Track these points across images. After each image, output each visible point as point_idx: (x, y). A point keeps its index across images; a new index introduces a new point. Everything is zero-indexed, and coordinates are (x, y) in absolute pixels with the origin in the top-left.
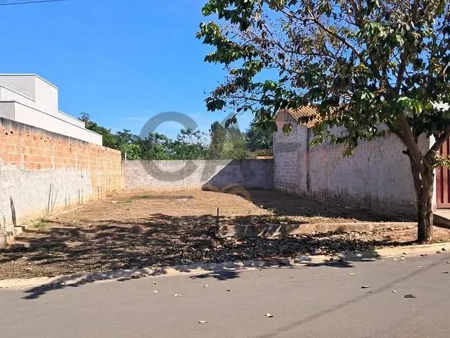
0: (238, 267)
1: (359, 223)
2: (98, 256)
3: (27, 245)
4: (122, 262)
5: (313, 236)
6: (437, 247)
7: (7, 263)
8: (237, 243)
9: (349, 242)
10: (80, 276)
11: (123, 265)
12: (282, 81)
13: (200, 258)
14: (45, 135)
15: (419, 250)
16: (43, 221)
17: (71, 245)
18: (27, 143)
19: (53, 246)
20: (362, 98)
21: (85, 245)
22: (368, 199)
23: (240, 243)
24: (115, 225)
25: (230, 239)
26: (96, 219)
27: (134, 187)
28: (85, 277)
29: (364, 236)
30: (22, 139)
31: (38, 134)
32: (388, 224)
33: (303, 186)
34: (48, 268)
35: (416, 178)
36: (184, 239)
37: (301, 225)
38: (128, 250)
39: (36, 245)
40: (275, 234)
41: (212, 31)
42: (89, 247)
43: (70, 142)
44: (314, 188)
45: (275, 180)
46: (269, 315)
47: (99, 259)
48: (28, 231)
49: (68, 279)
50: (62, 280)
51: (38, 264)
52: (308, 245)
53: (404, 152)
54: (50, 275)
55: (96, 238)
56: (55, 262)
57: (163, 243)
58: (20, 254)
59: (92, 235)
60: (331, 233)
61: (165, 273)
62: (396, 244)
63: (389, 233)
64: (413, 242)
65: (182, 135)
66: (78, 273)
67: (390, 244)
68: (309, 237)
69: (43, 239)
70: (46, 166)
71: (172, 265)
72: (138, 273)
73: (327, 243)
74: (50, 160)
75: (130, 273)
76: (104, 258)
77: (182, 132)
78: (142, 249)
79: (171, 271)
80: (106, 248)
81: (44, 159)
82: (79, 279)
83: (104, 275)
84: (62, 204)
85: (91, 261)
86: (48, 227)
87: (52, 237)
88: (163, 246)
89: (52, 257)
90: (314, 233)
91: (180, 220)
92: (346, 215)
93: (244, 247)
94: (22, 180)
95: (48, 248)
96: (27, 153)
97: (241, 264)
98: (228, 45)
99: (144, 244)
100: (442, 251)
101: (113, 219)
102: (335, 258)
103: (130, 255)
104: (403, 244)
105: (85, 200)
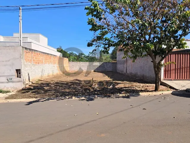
0: (95, 97)
1: (139, 84)
2: (53, 92)
3: (32, 88)
4: (60, 94)
5: (123, 88)
6: (160, 93)
7: (25, 93)
8: (98, 89)
9: (133, 90)
10: (45, 98)
11: (60, 95)
12: (111, 37)
13: (84, 94)
14: (41, 54)
15: (154, 93)
16: (39, 80)
17: (46, 88)
18: (34, 55)
19: (41, 88)
20: (134, 44)
21: (50, 88)
22: (143, 76)
23: (99, 89)
24: (61, 82)
25: (96, 88)
26: (56, 80)
27: (72, 70)
28: (47, 99)
29: (139, 88)
30: (33, 55)
31: (39, 53)
32: (147, 85)
33: (125, 71)
34: (37, 95)
35: (155, 70)
36: (81, 88)
37: (119, 84)
38: (63, 91)
39: (35, 88)
40: (111, 87)
41: (92, 21)
42: (51, 89)
43: (50, 55)
44: (128, 72)
46: (97, 113)
47: (53, 93)
48: (34, 83)
49: (41, 99)
50: (39, 100)
51: (34, 94)
52: (120, 90)
53: (152, 61)
54: (36, 98)
55: (54, 86)
56: (39, 93)
57: (75, 88)
58: (30, 90)
59: (53, 85)
60: (128, 87)
61: (72, 98)
62: (148, 91)
63: (147, 88)
64: (153, 91)
65: (90, 54)
66: (45, 97)
67: (146, 91)
68: (121, 88)
69: (38, 86)
70: (41, 63)
71: (75, 96)
72: (63, 98)
73: (126, 90)
74: (42, 61)
75: (61, 98)
76: (55, 93)
77: (90, 53)
78: (67, 90)
79: (74, 98)
80: (56, 90)
81: (40, 61)
82: (45, 99)
83: (53, 98)
84: (47, 75)
85: (50, 94)
86: (40, 82)
87: (41, 86)
88: (74, 90)
89: (39, 92)
90: (123, 87)
91: (82, 81)
92: (135, 81)
93: (100, 90)
94: (32, 67)
95: (39, 89)
96: (35, 59)
97: (96, 96)
98: (96, 25)
99: (68, 89)
100: (161, 94)
101: (62, 80)
102: (126, 95)
103: (63, 92)
104: (150, 91)
105: (55, 74)
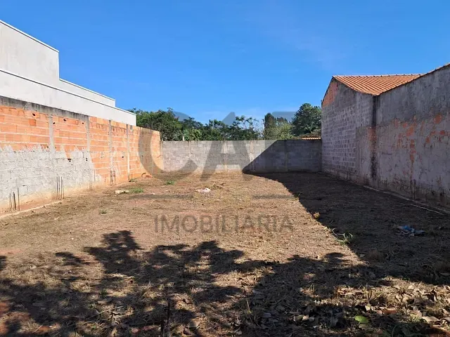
45: (323, 162)
65: (237, 121)
